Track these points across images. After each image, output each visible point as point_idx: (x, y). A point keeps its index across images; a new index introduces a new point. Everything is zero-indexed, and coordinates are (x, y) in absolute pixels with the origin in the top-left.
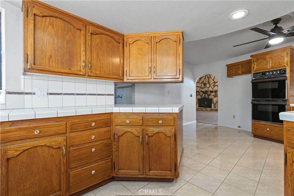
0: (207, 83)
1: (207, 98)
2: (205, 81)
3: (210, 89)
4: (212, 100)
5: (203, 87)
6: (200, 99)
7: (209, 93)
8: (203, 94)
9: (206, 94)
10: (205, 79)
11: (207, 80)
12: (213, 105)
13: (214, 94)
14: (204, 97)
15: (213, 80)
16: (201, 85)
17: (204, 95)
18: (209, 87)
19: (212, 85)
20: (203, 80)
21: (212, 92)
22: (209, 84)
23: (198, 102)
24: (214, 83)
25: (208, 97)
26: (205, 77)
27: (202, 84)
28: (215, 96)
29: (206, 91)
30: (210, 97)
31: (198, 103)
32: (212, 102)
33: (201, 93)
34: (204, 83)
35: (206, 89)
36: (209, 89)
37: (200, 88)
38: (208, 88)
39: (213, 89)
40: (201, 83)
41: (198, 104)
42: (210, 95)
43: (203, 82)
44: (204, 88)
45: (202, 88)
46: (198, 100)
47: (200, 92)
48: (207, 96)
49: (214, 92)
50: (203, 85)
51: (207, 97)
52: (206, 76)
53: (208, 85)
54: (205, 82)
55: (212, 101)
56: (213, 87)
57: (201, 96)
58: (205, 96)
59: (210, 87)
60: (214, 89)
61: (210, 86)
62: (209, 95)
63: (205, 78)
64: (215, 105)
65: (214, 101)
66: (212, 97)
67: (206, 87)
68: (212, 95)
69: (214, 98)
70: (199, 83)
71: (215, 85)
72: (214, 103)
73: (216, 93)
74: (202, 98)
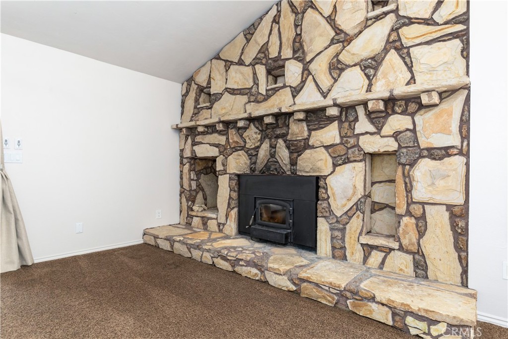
0: (287, 53)
1: (287, 168)
2: (274, 40)
3: (310, 98)
4: (316, 183)
5: (262, 90)
6: (245, 175)
7: (298, 130)
8: (262, 141)
9: (280, 141)
10: (275, 31)
11: (289, 34)
12: (323, 227)
13: (331, 134)
14: (267, 167)
16: (255, 74)
17: (266, 146)
18: (303, 82)
20: (260, 37)
21: (317, 117)
22: (300, 60)
23: (235, 195)
24: (332, 42)
25: (293, 163)
26: (279, 12)
27: (257, 67)
28: (341, 150)
29: (283, 117)
30: (309, 163)
31: (233, 205)
32: (322, 205)
33: (252, 135)
34: (266, 56)
35: (282, 102)
36: (299, 99)
37: (245, 99)
38: (296, 91)
39: (325, 94)
40: (253, 65)
41: (234, 213)
42: (307, 146)
43: (264, 49)
44: (267, 97)
45: (257, 102)
46: (234, 183)
47: (241, 124)
48: (283, 154)
49: (331, 119)
50: (261, 70)
51: (287, 161)
52: (284, 3)
53: (293, 71)
54: (273, 53)
55: (320, 192)
56: (325, 81)
57: (253, 154)
58: (273, 155)
59: (310, 85)
60: (333, 95)
61: (306, 71)
62: (297, 148)
63: (276, 19)
64: (343, 230)
65: (333, 194)
66: (319, 164)
67: (281, 85)
68: (323, 149)
69: (338, 169)
70: (241, 63)
71: (341, 57)
72: (331, 211)
73: (346, 125)
74: (257, 173)
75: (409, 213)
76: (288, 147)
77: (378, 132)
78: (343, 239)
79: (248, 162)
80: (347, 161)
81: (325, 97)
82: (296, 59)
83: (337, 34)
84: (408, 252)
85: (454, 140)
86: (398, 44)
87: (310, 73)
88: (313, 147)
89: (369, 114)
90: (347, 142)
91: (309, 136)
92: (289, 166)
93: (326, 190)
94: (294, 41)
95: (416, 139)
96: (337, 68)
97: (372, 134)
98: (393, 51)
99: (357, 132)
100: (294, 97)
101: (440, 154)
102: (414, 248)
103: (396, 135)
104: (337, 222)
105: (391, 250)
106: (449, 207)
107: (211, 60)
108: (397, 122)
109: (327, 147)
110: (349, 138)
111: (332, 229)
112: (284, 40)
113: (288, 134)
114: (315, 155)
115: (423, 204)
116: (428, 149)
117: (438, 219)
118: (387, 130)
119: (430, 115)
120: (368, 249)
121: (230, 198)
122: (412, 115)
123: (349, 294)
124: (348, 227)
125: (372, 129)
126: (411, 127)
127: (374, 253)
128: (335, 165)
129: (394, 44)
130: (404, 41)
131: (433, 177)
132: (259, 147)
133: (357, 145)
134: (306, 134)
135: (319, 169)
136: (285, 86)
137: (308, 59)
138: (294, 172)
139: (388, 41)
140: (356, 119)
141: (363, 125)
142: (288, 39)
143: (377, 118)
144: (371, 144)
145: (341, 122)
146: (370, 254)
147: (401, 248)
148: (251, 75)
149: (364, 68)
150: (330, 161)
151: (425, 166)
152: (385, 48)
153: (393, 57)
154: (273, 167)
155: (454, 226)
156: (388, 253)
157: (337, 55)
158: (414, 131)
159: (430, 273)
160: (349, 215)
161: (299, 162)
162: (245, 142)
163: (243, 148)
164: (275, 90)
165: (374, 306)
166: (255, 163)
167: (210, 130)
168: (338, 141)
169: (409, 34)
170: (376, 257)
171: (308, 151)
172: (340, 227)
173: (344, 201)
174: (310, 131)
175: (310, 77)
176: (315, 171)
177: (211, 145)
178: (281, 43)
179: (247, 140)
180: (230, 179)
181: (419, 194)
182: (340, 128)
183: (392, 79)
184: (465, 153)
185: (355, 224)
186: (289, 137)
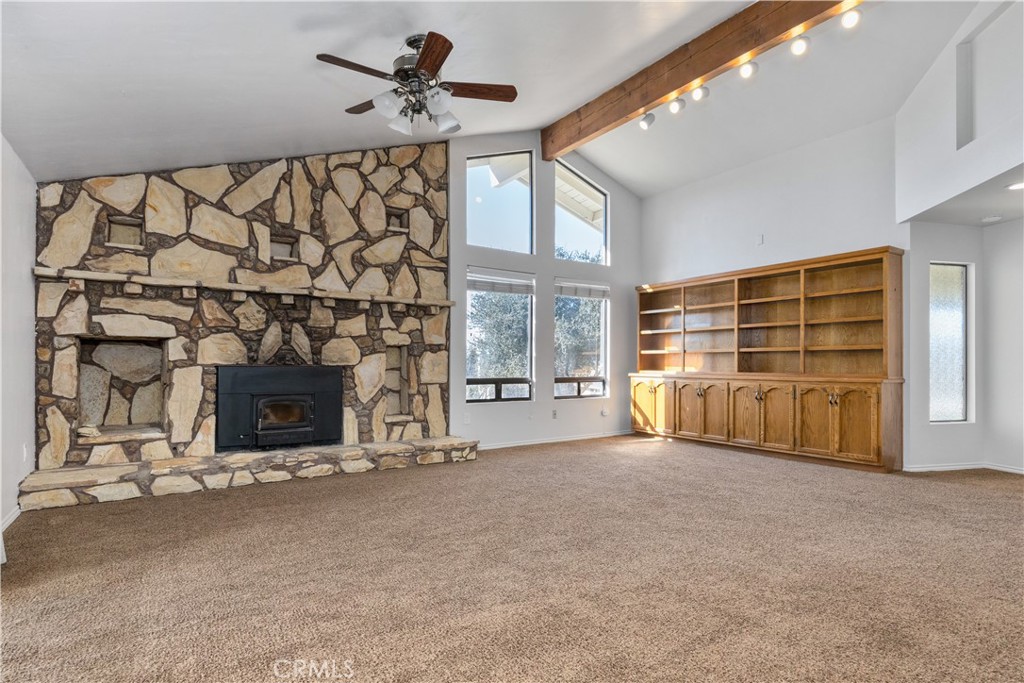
0: (302, 225)
1: (308, 358)
2: (283, 200)
3: (331, 284)
4: (342, 373)
5: (265, 256)
6: (238, 366)
7: (321, 317)
8: (268, 323)
9: (297, 326)
10: (285, 190)
11: (304, 205)
12: (349, 417)
13: (358, 326)
14: (279, 357)
15: (355, 212)
16: (251, 232)
17: (275, 330)
18: (324, 266)
19: (343, 254)
21: (346, 308)
22: (321, 240)
23: (211, 396)
24: (355, 237)
25: (316, 351)
26: (290, 170)
27: (256, 225)
28: (368, 341)
29: (305, 300)
30: (336, 352)
31: (209, 410)
32: (348, 395)
33: (251, 315)
34: (273, 217)
35: (299, 279)
36: (319, 283)
37: (232, 261)
38: (315, 273)
39: (350, 285)
40: (249, 217)
41: (213, 422)
42: (332, 334)
43: (268, 206)
44: (275, 269)
45: (255, 269)
48: (301, 341)
49: (360, 312)
51: (307, 349)
52: (297, 165)
53: (312, 250)
54: (282, 216)
55: (347, 382)
56: (350, 274)
57: (251, 341)
58: (286, 342)
59: (331, 271)
60: (358, 287)
61: (328, 255)
62: (320, 337)
63: (287, 178)
64: (370, 416)
65: (361, 383)
66: (347, 354)
67: (296, 260)
68: (351, 340)
69: (364, 358)
70: (221, 206)
71: (364, 253)
72: (357, 399)
73: (373, 319)
74: (259, 363)
75: (419, 392)
76: (308, 334)
77: (397, 330)
78: (370, 424)
79: (245, 349)
80: (374, 351)
81: (350, 288)
82: (316, 237)
83: (360, 230)
84: (419, 421)
85: (442, 340)
86: (408, 261)
87: (332, 259)
88: (339, 337)
89: (392, 314)
90: (374, 335)
91: (335, 324)
92: (310, 356)
93: (353, 379)
94: (312, 216)
95: (422, 338)
96: (360, 263)
97: (392, 329)
98: (406, 265)
99: (381, 326)
100: (313, 278)
101: (435, 349)
102: (422, 418)
103: (409, 333)
104: (364, 408)
105: (408, 422)
106: (441, 385)
107: (148, 175)
108: (411, 323)
109: (354, 338)
110: (374, 331)
111: (357, 417)
112: (298, 208)
113: (308, 318)
114: (342, 344)
115: (426, 384)
116: (430, 345)
117: (435, 393)
118: (404, 328)
119: (431, 321)
120: (391, 426)
121: (204, 400)
122: (420, 319)
123: (418, 452)
124: (375, 411)
125: (393, 325)
126: (420, 328)
127: (395, 428)
128: (362, 355)
129: (405, 259)
130: (414, 261)
131: (434, 365)
132: (265, 330)
133: (381, 338)
134: (332, 322)
135: (347, 359)
136: (300, 263)
137: (331, 243)
138: (317, 362)
139: (402, 255)
140: (381, 316)
141: (386, 321)
142: (305, 211)
143: (398, 317)
144: (392, 338)
145: (367, 315)
146: (392, 430)
147: (415, 420)
148: (246, 233)
149: (386, 272)
150: (358, 351)
151: (428, 356)
152: (400, 260)
153: (405, 269)
154: (289, 357)
155: (442, 399)
156: (405, 426)
157: (360, 250)
158: (421, 331)
159: (431, 433)
160: (375, 401)
161: (323, 351)
162: (237, 321)
163: (234, 330)
164: (286, 264)
165: (434, 454)
166: (256, 351)
167: (150, 293)
168: (365, 333)
169: (417, 257)
170: (397, 430)
171: (334, 340)
172: (366, 414)
173: (370, 389)
174: (336, 319)
175: (333, 262)
176: (342, 361)
177: (150, 317)
178: (294, 211)
179: (241, 319)
180: (205, 373)
181: (425, 378)
182: (367, 321)
183: (406, 288)
184: (447, 349)
185: (381, 408)
186: (310, 323)
